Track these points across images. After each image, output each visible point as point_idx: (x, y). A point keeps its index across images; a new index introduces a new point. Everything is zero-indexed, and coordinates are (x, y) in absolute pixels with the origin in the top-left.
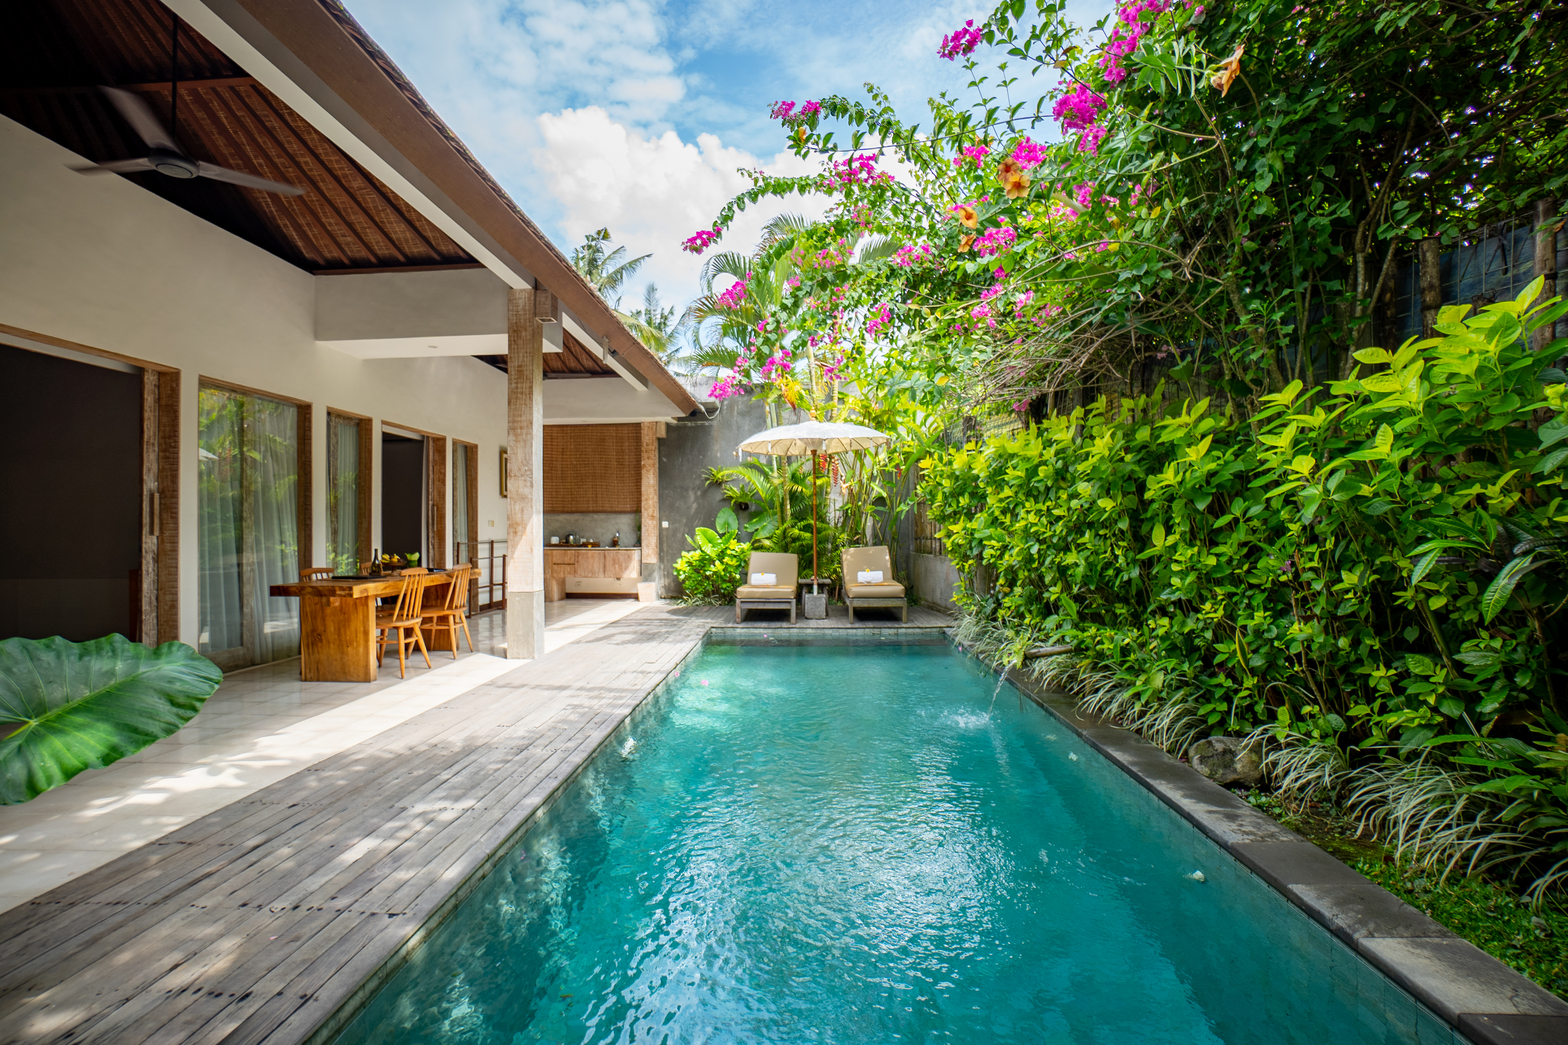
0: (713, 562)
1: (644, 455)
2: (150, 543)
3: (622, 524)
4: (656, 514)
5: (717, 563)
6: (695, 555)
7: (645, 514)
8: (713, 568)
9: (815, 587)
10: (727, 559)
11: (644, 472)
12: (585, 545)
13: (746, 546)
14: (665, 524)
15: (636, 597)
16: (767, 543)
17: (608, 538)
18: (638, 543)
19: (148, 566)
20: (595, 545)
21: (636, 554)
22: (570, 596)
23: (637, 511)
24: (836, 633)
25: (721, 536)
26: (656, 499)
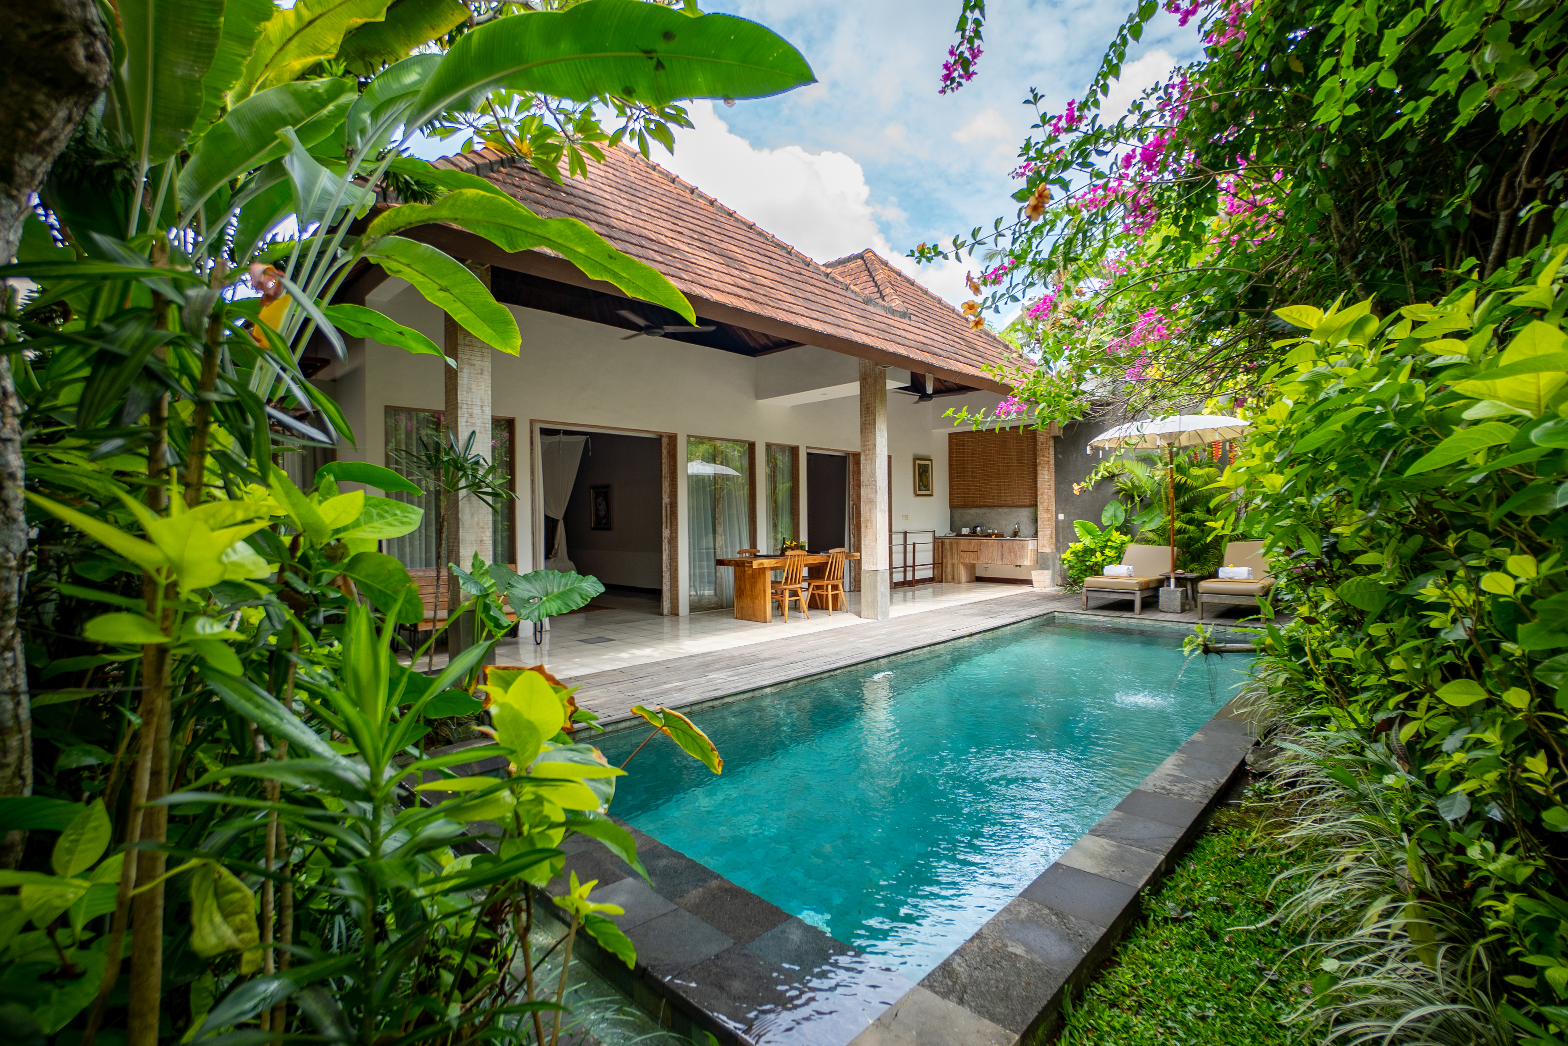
0: (1093, 552)
1: (1039, 453)
2: (666, 533)
3: (1024, 515)
4: (1053, 508)
5: (1098, 554)
6: (1078, 547)
7: (1040, 507)
8: (1094, 559)
9: (1172, 581)
10: (1107, 551)
11: (1039, 469)
12: (989, 535)
13: (1126, 538)
14: (1061, 517)
15: (1029, 582)
16: (1151, 535)
17: (1009, 530)
18: (1035, 535)
19: (665, 546)
20: (997, 535)
21: (1031, 545)
22: (980, 580)
23: (1035, 505)
24: (1175, 626)
25: (1103, 528)
26: (1052, 493)
